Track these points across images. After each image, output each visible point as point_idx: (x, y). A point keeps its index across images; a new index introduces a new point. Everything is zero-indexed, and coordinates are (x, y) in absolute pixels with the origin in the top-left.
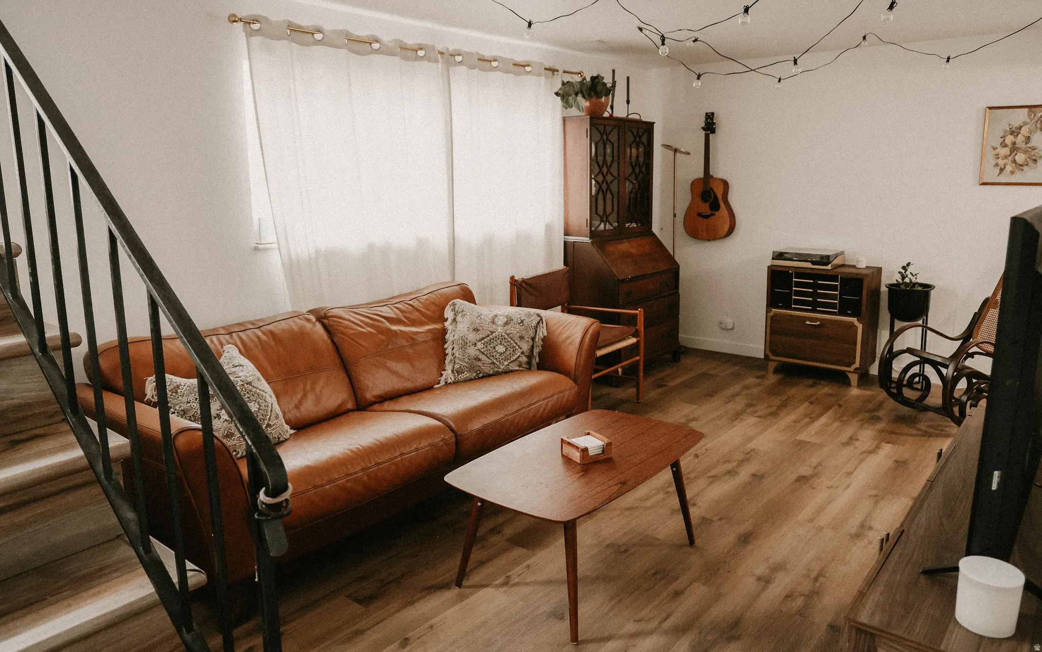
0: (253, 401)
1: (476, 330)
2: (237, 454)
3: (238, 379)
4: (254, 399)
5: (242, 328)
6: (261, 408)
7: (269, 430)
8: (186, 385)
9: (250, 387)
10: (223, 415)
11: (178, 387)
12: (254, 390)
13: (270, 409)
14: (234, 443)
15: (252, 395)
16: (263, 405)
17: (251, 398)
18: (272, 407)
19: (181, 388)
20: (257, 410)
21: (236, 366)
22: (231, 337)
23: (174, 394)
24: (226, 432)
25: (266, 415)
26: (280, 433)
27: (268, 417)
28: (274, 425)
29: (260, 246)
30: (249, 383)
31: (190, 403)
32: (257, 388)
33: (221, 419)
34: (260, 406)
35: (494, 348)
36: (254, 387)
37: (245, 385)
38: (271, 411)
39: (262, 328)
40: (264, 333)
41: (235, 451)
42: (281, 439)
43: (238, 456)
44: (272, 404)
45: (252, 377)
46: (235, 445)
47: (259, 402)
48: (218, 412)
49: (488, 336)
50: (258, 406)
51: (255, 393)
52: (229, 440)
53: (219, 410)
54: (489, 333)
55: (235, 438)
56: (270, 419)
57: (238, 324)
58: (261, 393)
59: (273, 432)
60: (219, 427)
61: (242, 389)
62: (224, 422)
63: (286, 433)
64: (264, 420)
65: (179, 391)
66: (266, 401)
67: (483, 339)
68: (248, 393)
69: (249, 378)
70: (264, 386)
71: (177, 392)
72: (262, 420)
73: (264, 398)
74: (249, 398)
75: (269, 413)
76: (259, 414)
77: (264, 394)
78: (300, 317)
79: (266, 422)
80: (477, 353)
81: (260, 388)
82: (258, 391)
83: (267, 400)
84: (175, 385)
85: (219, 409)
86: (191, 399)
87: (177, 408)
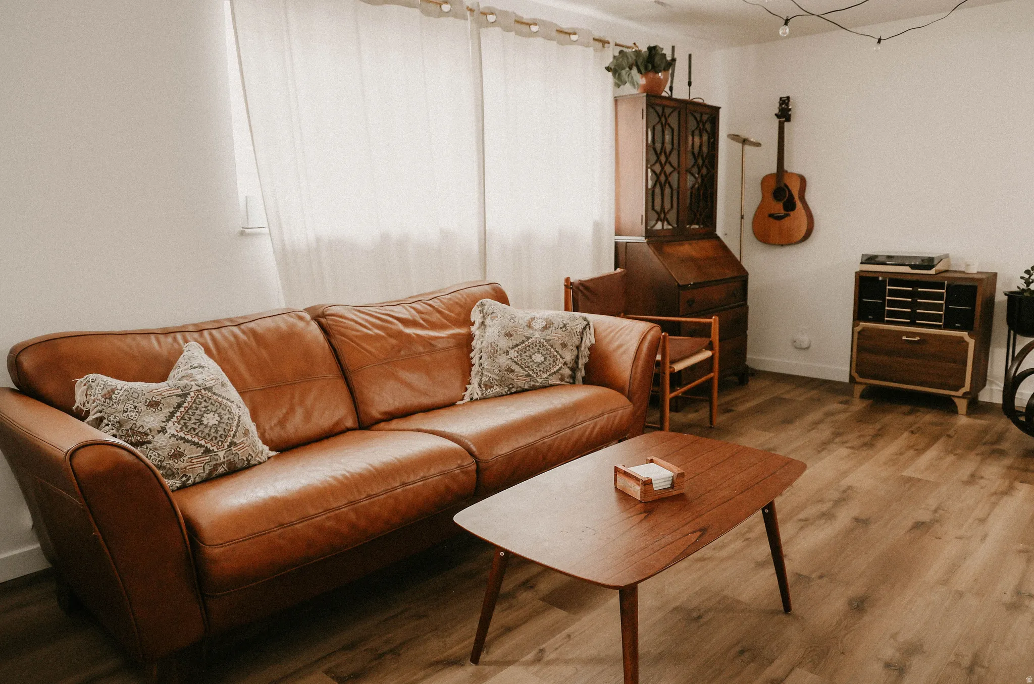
0: (212, 411)
1: (508, 335)
2: (188, 480)
3: (193, 383)
4: (214, 410)
5: (217, 325)
6: (223, 420)
7: (234, 449)
8: (123, 389)
9: (210, 394)
10: (169, 428)
11: (113, 391)
12: (215, 397)
13: (235, 423)
14: (183, 465)
15: (212, 403)
16: (226, 417)
17: (209, 408)
18: (239, 421)
19: (116, 392)
20: (217, 423)
21: (195, 368)
22: (202, 336)
23: (108, 401)
24: (173, 451)
25: (229, 431)
26: (250, 455)
27: (232, 433)
28: (240, 444)
29: (247, 231)
30: (209, 389)
31: (127, 412)
32: (220, 396)
33: (167, 434)
34: (221, 419)
35: (531, 357)
36: (214, 394)
37: (203, 391)
38: (238, 426)
39: (242, 327)
40: (244, 332)
41: (186, 476)
42: (252, 462)
43: (189, 482)
44: (239, 417)
45: (214, 381)
46: (185, 468)
47: (220, 413)
48: (163, 425)
49: (523, 342)
50: (219, 419)
51: (215, 402)
52: (176, 461)
53: (164, 422)
54: (524, 338)
55: (185, 459)
56: (234, 436)
57: (214, 321)
58: (225, 401)
59: (238, 453)
60: (164, 444)
61: (198, 395)
62: (170, 438)
63: (260, 455)
64: (226, 436)
65: (113, 396)
66: (230, 413)
67: (517, 345)
68: (205, 401)
69: (209, 383)
70: (232, 393)
71: (111, 399)
72: (223, 436)
73: (228, 408)
74: (206, 407)
75: (234, 428)
76: (219, 429)
77: (229, 403)
78: (291, 314)
79: (229, 439)
80: (509, 362)
81: (223, 395)
82: (220, 399)
83: (232, 411)
84: (109, 389)
85: (164, 420)
86: (129, 407)
87: (112, 419)
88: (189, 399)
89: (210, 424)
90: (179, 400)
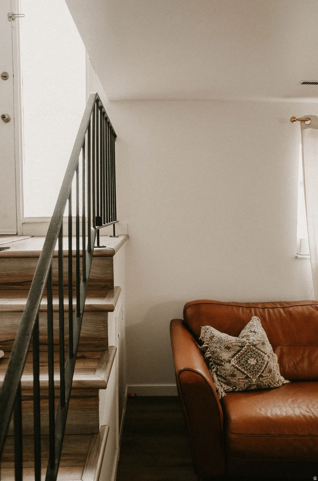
0: (254, 357)
2: (236, 389)
3: (247, 341)
4: (255, 357)
5: (274, 306)
6: (258, 363)
7: (261, 379)
8: (217, 337)
9: (254, 348)
10: (232, 361)
11: (213, 337)
12: (257, 350)
13: (265, 365)
14: (235, 381)
15: (254, 353)
16: (260, 362)
17: (252, 355)
18: (267, 364)
19: (214, 337)
20: (255, 364)
21: (252, 332)
22: (264, 311)
23: (211, 340)
24: (231, 373)
25: (260, 369)
26: (270, 383)
27: (262, 371)
28: (265, 377)
30: (255, 346)
31: (216, 348)
32: (259, 350)
33: (231, 364)
34: (257, 362)
36: (257, 348)
37: (251, 346)
38: (266, 367)
39: (285, 309)
40: (285, 312)
41: (236, 386)
42: (272, 386)
43: (236, 390)
44: (268, 362)
45: (259, 341)
46: (236, 383)
47: (258, 359)
48: (230, 359)
50: (256, 362)
51: (256, 352)
52: (232, 378)
53: (231, 358)
55: (236, 378)
56: (263, 372)
57: (273, 303)
58: (262, 353)
59: (263, 381)
60: (228, 368)
61: (248, 348)
62: (232, 366)
63: (276, 383)
64: (258, 372)
65: (213, 339)
66: (263, 360)
68: (251, 351)
69: (256, 342)
70: (268, 348)
71: (212, 340)
72: (256, 371)
73: (262, 357)
74: (251, 355)
75: (263, 368)
76: (255, 367)
77: (264, 355)
78: (313, 306)
79: (259, 374)
81: (262, 349)
82: (259, 352)
83: (265, 359)
84: (212, 335)
85: (231, 357)
86: (217, 346)
87: (211, 349)
88: (244, 349)
89: (251, 364)
90: (239, 348)
